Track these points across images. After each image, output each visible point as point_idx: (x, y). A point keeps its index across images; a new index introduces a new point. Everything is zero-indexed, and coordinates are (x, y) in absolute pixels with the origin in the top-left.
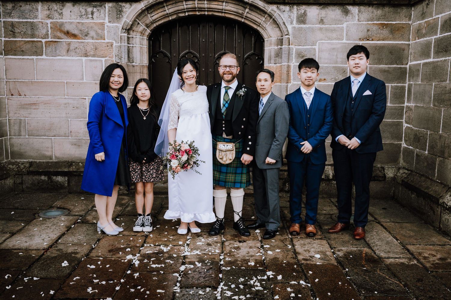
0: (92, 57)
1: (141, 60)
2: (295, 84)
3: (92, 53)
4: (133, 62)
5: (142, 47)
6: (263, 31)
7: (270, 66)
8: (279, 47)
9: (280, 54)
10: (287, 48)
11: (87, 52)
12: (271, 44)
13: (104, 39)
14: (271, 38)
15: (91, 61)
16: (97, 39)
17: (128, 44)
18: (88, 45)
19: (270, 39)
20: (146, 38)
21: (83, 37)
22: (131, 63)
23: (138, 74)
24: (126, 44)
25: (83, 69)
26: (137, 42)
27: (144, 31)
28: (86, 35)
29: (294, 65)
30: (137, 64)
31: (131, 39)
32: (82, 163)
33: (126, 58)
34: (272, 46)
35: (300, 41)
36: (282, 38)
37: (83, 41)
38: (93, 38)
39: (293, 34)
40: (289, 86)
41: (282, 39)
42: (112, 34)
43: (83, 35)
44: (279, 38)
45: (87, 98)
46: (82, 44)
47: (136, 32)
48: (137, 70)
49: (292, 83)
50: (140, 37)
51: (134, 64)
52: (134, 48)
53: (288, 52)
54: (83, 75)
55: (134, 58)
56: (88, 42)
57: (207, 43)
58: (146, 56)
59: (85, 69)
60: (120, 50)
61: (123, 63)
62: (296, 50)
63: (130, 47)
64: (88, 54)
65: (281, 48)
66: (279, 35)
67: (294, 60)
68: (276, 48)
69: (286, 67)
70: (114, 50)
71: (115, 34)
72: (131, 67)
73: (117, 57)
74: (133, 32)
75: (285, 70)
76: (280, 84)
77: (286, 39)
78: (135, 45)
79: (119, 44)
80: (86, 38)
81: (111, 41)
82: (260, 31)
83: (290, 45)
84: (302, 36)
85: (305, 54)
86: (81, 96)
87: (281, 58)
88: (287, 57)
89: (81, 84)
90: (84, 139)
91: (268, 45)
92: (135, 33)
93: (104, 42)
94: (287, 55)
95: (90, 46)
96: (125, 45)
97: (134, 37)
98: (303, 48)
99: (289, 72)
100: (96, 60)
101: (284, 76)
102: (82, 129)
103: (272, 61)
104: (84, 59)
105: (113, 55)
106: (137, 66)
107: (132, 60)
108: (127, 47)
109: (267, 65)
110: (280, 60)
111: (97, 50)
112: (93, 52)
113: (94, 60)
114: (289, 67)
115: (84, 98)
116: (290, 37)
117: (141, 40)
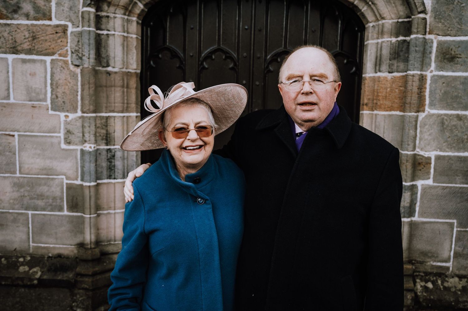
0: (26, 54)
1: (126, 63)
2: (433, 115)
3: (26, 46)
4: (108, 66)
5: (127, 37)
6: (365, 8)
7: (379, 77)
8: (401, 38)
9: (401, 54)
10: (421, 40)
11: (17, 44)
12: (381, 33)
13: (50, 19)
14: (384, 21)
15: (24, 61)
16: (36, 19)
17: (98, 28)
18: (18, 31)
19: (380, 22)
20: (135, 19)
21: (10, 15)
22: (103, 67)
23: (118, 89)
24: (92, 29)
25: (8, 77)
26: (116, 25)
27: (131, 6)
28: (15, 11)
29: (434, 76)
30: (116, 70)
31: (104, 20)
32: (6, 259)
33: (93, 56)
34: (385, 36)
35: (448, 26)
36: (408, 20)
37: (9, 22)
38: (27, 17)
39: (434, 10)
40: (420, 118)
41: (409, 22)
42: (66, 9)
43: (10, 11)
44: (400, 20)
45: (16, 134)
46: (8, 29)
47: (114, 5)
48: (117, 81)
49: (426, 113)
50: (123, 16)
51: (110, 69)
52: (111, 38)
53: (422, 49)
54: (8, 89)
55: (111, 58)
56: (18, 24)
57: (253, 32)
58: (135, 54)
59: (13, 77)
60: (80, 41)
61: (86, 66)
62: (440, 43)
63: (103, 37)
64: (19, 48)
65: (405, 41)
66: (401, 13)
67: (433, 65)
68: (394, 40)
69: (416, 79)
70: (69, 41)
71: (71, 9)
72: (104, 76)
73: (74, 55)
74: (109, 7)
75: (413, 86)
76: (402, 114)
77: (420, 20)
78: (113, 32)
79: (79, 29)
80: (16, 16)
81: (62, 23)
82: (360, 7)
83: (427, 33)
84: (452, 15)
85: (457, 53)
86: (6, 131)
87: (406, 60)
88: (421, 59)
89: (4, 106)
90: (12, 213)
91: (375, 36)
92: (112, 9)
93: (50, 25)
94: (419, 55)
95: (22, 32)
96: (90, 31)
97: (112, 15)
98: (454, 41)
99: (423, 90)
100: (34, 61)
101: (413, 98)
102: (8, 194)
103: (384, 67)
104: (11, 57)
105: (67, 51)
106: (116, 73)
107: (105, 61)
108: (94, 34)
109: (372, 75)
110: (402, 66)
111: (35, 41)
112: (28, 43)
113: (30, 61)
114: (422, 79)
115: (12, 133)
116: (428, 17)
117: (126, 24)
